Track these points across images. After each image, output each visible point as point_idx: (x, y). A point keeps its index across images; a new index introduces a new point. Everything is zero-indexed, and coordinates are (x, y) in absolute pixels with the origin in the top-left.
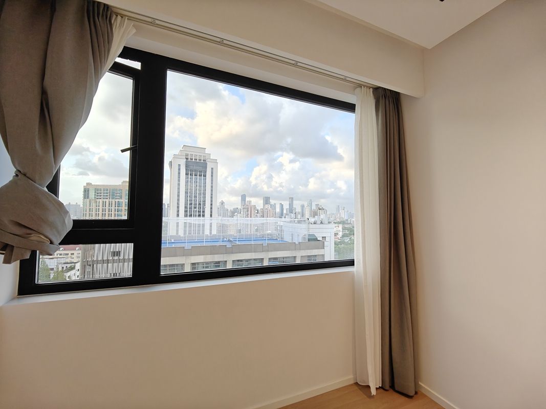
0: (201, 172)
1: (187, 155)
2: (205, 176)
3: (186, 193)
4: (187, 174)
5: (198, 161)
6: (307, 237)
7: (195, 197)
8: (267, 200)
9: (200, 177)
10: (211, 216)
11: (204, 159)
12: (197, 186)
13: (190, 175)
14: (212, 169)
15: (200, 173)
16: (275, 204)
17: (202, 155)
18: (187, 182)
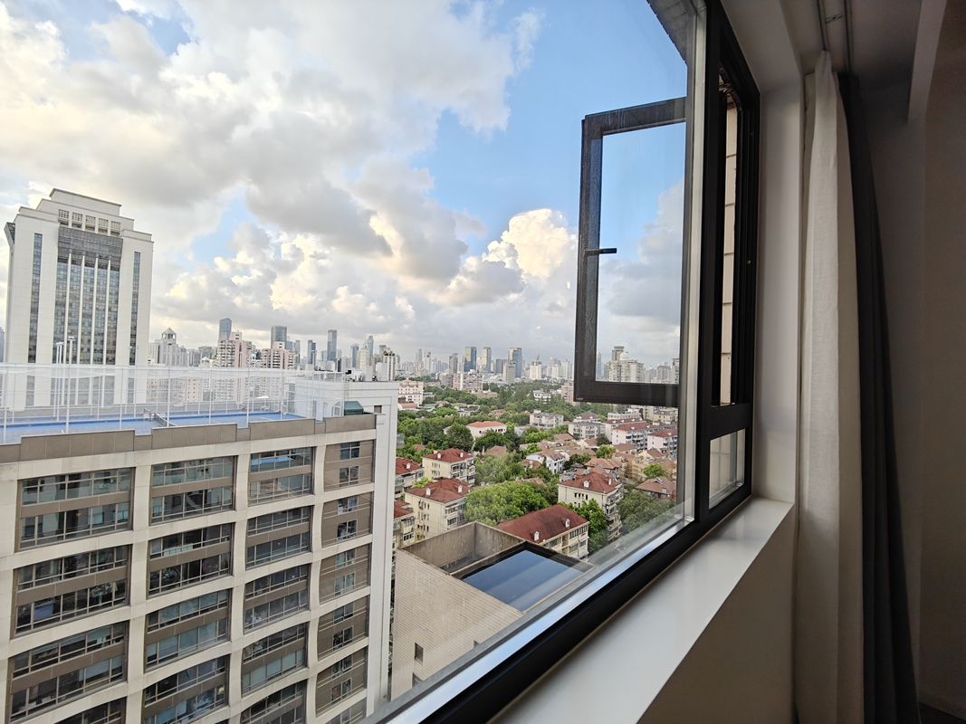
0: (107, 258)
1: (63, 214)
2: (116, 268)
3: (60, 304)
4: (62, 260)
5: (96, 232)
6: (342, 408)
7: (87, 316)
8: (279, 334)
9: (102, 271)
10: (132, 361)
11: (116, 230)
12: (92, 290)
13: (73, 262)
14: (137, 254)
15: (103, 262)
16: (298, 341)
17: (110, 219)
18: (61, 280)
